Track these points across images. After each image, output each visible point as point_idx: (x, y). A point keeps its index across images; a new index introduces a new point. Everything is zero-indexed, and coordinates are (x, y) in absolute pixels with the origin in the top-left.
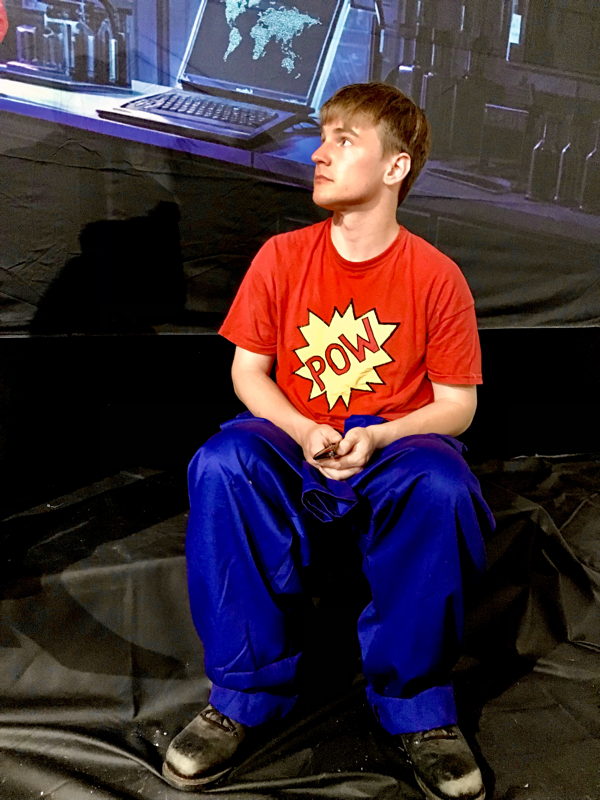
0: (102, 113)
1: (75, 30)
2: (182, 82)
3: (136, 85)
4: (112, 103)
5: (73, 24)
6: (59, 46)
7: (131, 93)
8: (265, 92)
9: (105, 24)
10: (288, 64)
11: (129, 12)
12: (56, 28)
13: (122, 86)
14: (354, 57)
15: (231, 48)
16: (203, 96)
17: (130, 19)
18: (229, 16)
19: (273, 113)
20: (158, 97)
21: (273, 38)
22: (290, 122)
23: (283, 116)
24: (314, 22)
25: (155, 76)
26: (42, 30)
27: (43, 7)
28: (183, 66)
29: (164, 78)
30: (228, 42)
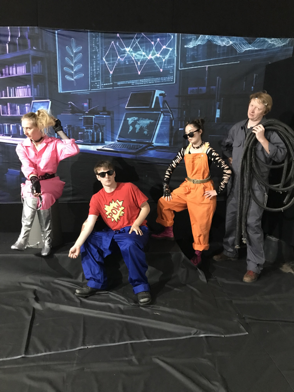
0: (98, 150)
1: (92, 132)
2: (117, 140)
3: (106, 142)
4: (100, 147)
5: (91, 130)
6: (88, 136)
7: (105, 144)
8: (139, 140)
9: (99, 130)
10: (146, 132)
11: (104, 126)
12: (87, 132)
13: (102, 143)
14: (165, 128)
15: (130, 131)
16: (123, 143)
17: (104, 127)
18: (129, 123)
19: (141, 145)
20: (111, 144)
21: (141, 126)
22: (146, 147)
23: (144, 145)
24: (153, 121)
25: (111, 139)
26: (84, 132)
27: (85, 128)
28: (118, 136)
29: (113, 140)
30: (129, 129)
